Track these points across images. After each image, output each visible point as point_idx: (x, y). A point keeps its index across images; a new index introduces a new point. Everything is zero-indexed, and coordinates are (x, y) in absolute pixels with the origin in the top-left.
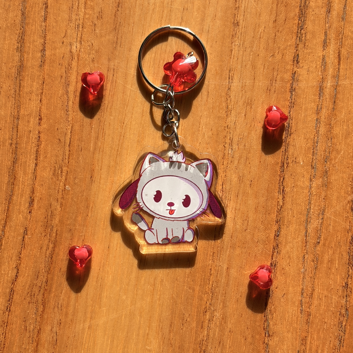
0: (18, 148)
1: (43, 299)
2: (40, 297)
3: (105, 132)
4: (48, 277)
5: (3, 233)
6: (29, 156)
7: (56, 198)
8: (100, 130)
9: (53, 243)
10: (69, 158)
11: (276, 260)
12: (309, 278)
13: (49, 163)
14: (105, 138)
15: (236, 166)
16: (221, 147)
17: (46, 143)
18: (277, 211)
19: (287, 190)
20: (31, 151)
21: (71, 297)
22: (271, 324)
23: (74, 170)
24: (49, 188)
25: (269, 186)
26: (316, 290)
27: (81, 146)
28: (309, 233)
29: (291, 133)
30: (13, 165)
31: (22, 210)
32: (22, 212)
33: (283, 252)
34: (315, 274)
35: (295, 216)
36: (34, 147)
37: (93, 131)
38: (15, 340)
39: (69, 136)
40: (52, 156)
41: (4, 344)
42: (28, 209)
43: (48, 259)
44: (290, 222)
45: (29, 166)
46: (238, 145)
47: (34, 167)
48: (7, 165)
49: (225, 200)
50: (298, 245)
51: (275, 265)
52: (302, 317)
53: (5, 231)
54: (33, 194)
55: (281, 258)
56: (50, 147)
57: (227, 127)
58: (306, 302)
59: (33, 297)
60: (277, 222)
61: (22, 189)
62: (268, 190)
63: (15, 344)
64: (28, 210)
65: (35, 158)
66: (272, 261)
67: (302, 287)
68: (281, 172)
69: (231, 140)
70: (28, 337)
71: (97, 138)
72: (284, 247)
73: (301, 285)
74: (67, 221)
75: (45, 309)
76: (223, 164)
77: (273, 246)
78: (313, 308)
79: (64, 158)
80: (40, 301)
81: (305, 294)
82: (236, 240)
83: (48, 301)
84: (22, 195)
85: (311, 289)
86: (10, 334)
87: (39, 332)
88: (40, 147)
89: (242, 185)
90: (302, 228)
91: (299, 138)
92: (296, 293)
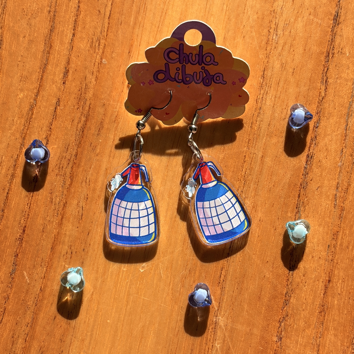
0: (57, 16)
1: (71, 172)
2: (68, 170)
3: (147, 7)
4: (77, 151)
5: (35, 102)
6: (66, 25)
7: (91, 71)
8: (141, 4)
9: (85, 116)
10: (108, 31)
11: (313, 152)
12: (345, 172)
13: (87, 35)
14: (146, 13)
15: (279, 53)
16: (266, 31)
17: (86, 13)
18: (318, 102)
19: (330, 81)
20: (69, 21)
21: (100, 173)
22: (302, 216)
23: (112, 43)
24: (85, 60)
25: (312, 76)
26: (351, 186)
27: (121, 20)
28: (350, 126)
29: (339, 22)
30: (50, 33)
31: (56, 81)
32: (56, 82)
33: (322, 144)
34: (352, 169)
35: (336, 109)
36: (73, 16)
37: (134, 5)
38: (40, 211)
39: (110, 8)
40: (91, 28)
41: (29, 215)
42: (62, 79)
43: (80, 132)
44: (331, 113)
45: (66, 35)
46: (283, 31)
47: (71, 37)
48: (43, 33)
49: (265, 86)
50: (337, 139)
51: (312, 157)
52: (335, 211)
53: (37, 101)
54: (68, 65)
55: (318, 150)
56: (89, 18)
57: (273, 12)
58: (341, 196)
59: (61, 169)
60: (318, 113)
61: (57, 58)
62: (310, 80)
63: (40, 216)
64: (62, 81)
65: (73, 28)
66: (309, 152)
67: (338, 181)
68: (326, 62)
69: (276, 26)
70: (54, 210)
71: (138, 12)
72: (323, 139)
73: (337, 179)
74: (101, 95)
75: (72, 183)
76: (266, 50)
77: (311, 137)
78: (347, 203)
79: (103, 31)
80: (68, 174)
81: (340, 189)
82: (274, 128)
83: (76, 175)
84: (57, 65)
85: (347, 184)
86: (35, 205)
87: (65, 205)
88: (78, 17)
89: (285, 72)
90: (343, 121)
91: (347, 28)
92: (331, 186)
